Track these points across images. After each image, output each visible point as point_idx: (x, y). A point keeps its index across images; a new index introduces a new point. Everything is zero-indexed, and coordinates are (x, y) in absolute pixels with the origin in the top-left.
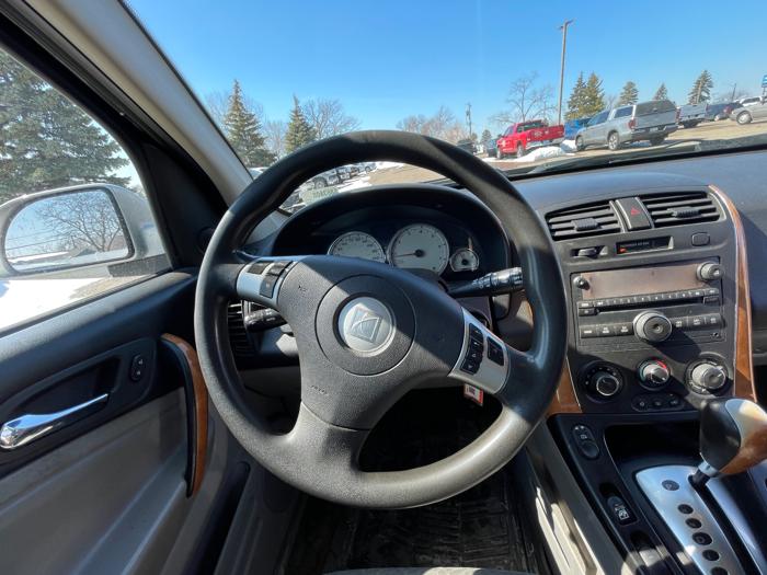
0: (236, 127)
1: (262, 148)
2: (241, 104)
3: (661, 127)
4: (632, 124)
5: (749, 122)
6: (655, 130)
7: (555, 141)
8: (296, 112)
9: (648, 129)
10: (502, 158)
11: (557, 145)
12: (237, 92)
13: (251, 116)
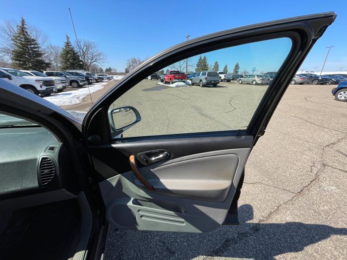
0: (22, 44)
1: (40, 58)
2: (26, 32)
3: (215, 81)
4: (206, 78)
5: (241, 83)
6: (213, 82)
7: (183, 80)
8: (67, 43)
9: (211, 81)
10: (165, 83)
11: (184, 82)
12: (23, 25)
13: (34, 40)
